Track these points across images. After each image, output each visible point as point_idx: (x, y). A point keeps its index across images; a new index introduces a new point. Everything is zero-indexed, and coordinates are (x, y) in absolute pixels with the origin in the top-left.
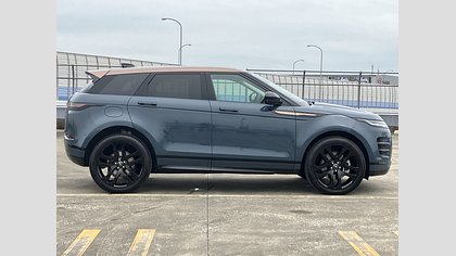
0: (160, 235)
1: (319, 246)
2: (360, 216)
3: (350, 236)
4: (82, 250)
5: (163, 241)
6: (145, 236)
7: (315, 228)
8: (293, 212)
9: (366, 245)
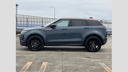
0: (49, 64)
1: (94, 67)
2: (104, 58)
3: (103, 64)
4: (27, 68)
5: (50, 66)
6: (45, 64)
7: (92, 62)
8: (86, 57)
9: (107, 67)
